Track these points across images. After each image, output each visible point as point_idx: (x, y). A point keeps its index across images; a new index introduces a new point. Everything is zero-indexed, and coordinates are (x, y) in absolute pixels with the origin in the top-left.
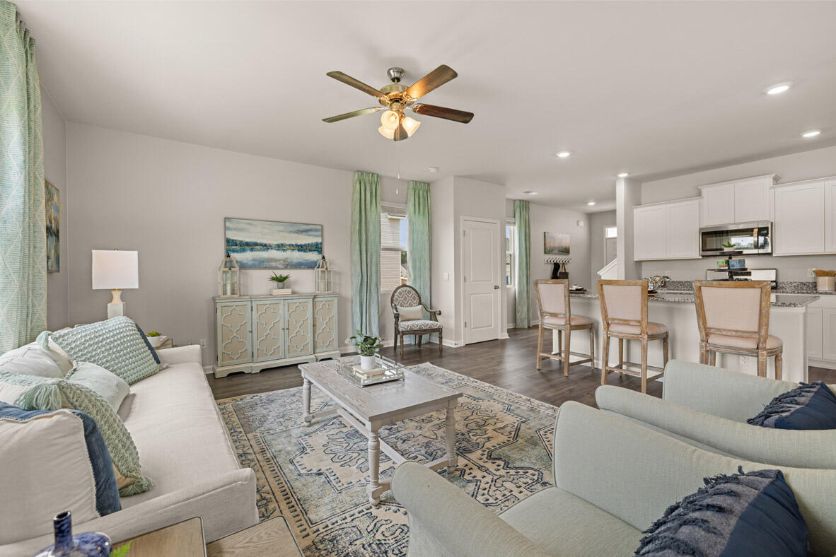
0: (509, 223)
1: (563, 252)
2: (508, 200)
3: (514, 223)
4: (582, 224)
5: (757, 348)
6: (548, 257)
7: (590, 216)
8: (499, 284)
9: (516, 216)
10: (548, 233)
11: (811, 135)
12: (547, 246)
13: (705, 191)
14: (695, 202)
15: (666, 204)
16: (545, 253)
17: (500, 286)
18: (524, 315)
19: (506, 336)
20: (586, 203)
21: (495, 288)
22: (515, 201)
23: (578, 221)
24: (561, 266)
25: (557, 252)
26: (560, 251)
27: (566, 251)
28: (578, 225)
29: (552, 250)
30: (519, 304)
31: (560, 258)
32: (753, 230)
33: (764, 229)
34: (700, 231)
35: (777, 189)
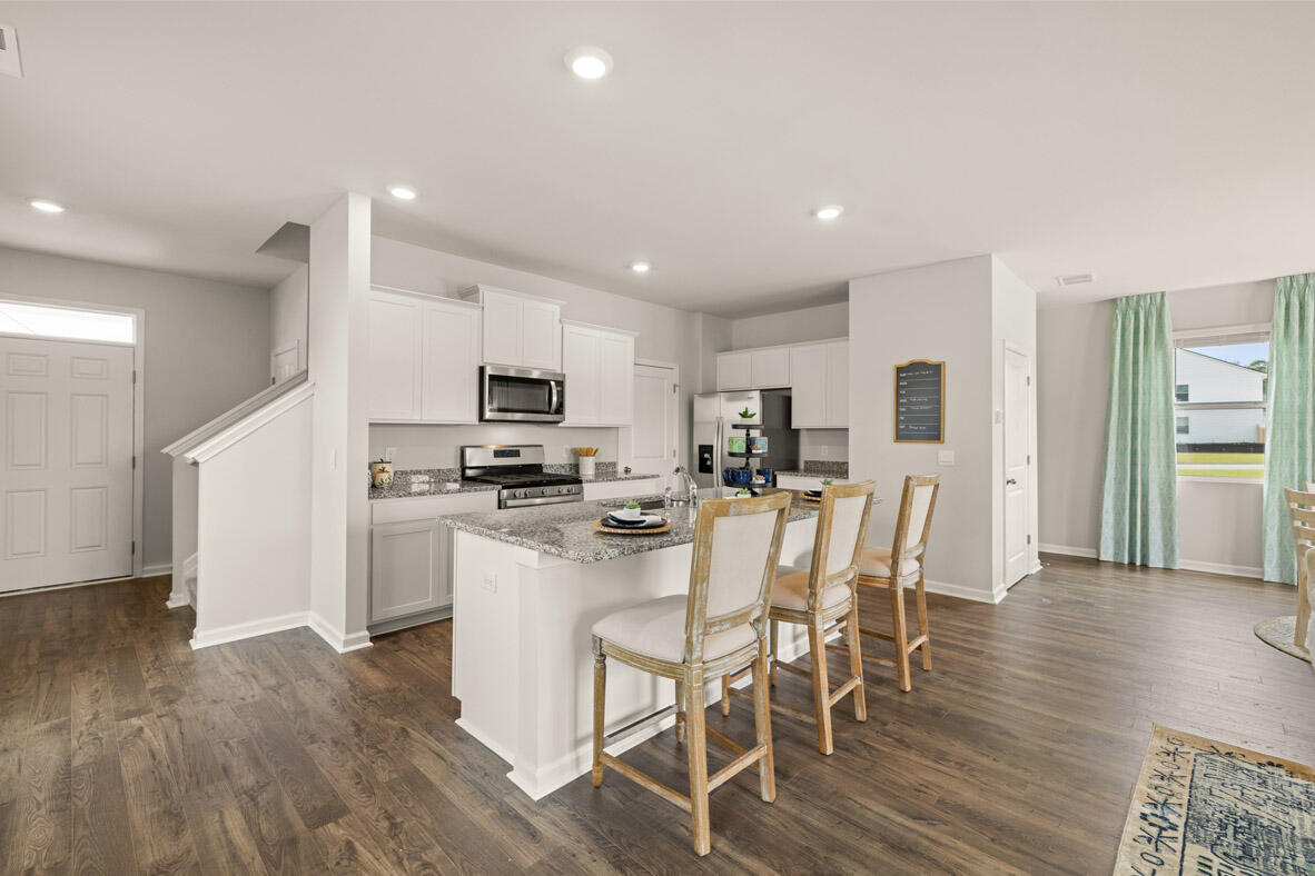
13: (488, 295)
15: (422, 298)
32: (547, 382)
33: (560, 384)
34: (482, 370)
35: (566, 326)
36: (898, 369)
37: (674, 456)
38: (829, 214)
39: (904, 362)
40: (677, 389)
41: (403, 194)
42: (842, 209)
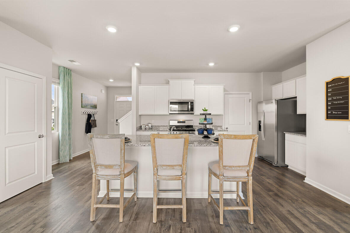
0: (55, 83)
1: (93, 107)
2: (54, 64)
3: (59, 84)
4: (103, 92)
5: (248, 176)
6: (84, 110)
7: (108, 88)
8: (44, 133)
9: (60, 78)
10: (84, 94)
11: (211, 64)
12: (83, 103)
13: (171, 82)
14: (167, 87)
15: (155, 85)
16: (82, 107)
17: (44, 134)
18: (67, 153)
19: (51, 176)
20: (108, 79)
21: (39, 137)
22: (59, 67)
23: (101, 90)
24: (92, 116)
25: (89, 107)
26: (91, 106)
27: (95, 107)
28: (101, 92)
29: (87, 106)
30: (62, 145)
31: (91, 111)
32: (188, 103)
33: (192, 103)
34: (169, 101)
35: (195, 86)
36: (327, 83)
37: (250, 124)
38: (234, 29)
39: (329, 79)
40: (251, 101)
41: (137, 64)
42: (239, 26)
